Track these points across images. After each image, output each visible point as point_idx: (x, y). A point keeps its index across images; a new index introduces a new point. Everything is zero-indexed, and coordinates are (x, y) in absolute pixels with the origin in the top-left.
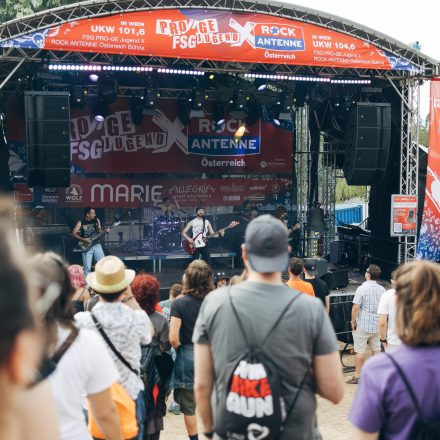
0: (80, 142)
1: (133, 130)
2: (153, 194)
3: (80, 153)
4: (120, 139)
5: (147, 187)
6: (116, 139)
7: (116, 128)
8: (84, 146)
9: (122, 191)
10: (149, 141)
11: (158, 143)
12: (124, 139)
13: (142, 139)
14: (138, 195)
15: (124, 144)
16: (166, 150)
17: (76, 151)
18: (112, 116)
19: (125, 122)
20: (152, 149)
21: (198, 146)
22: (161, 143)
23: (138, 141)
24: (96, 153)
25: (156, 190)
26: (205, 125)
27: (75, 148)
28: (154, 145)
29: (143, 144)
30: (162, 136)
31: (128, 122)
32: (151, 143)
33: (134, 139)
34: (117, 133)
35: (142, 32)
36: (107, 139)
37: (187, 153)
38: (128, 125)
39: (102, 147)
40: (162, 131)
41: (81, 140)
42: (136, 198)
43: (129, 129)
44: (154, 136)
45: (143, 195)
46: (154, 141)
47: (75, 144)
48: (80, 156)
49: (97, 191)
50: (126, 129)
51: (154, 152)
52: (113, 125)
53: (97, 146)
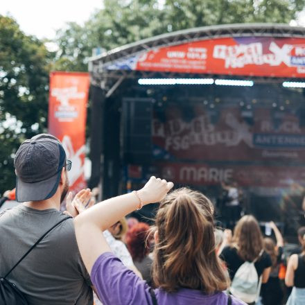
0: (174, 137)
5: (221, 171)
6: (199, 135)
7: (200, 128)
8: (177, 140)
9: (203, 173)
14: (215, 177)
15: (205, 139)
18: (197, 119)
19: (206, 124)
20: (225, 143)
23: (216, 138)
24: (185, 145)
28: (227, 140)
34: (200, 131)
35: (204, 56)
38: (208, 126)
42: (213, 179)
43: (209, 129)
44: (227, 133)
45: (218, 177)
48: (174, 147)
49: (185, 172)
52: (197, 125)
53: (186, 141)
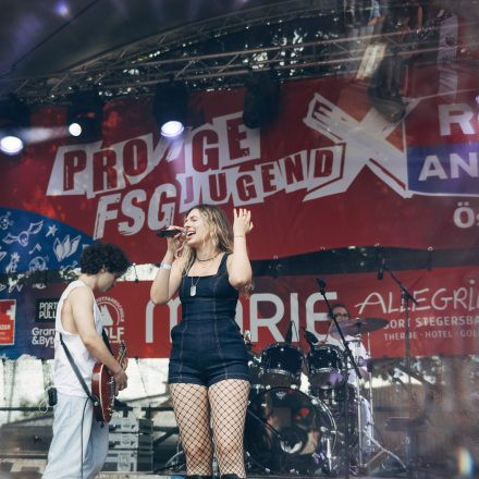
0: (124, 192)
2: (312, 318)
3: (122, 218)
4: (222, 178)
5: (294, 298)
6: (212, 178)
7: (213, 154)
8: (134, 201)
10: (294, 171)
11: (318, 174)
12: (232, 177)
14: (271, 323)
15: (232, 188)
16: (340, 187)
17: (113, 215)
18: (206, 127)
19: (235, 138)
20: (304, 192)
21: (440, 173)
22: (328, 171)
23: (267, 178)
24: (161, 216)
25: (318, 307)
26: (456, 119)
27: (111, 207)
28: (309, 181)
29: (280, 182)
30: (330, 156)
31: (243, 136)
32: (300, 178)
33: (257, 175)
34: (214, 164)
36: (190, 180)
37: (407, 194)
38: (243, 144)
39: (176, 200)
40: (332, 144)
41: (129, 187)
42: (263, 331)
43: (245, 152)
44: (307, 157)
46: (308, 171)
47: (114, 199)
48: (123, 227)
50: (236, 152)
52: (206, 146)
53: (164, 199)
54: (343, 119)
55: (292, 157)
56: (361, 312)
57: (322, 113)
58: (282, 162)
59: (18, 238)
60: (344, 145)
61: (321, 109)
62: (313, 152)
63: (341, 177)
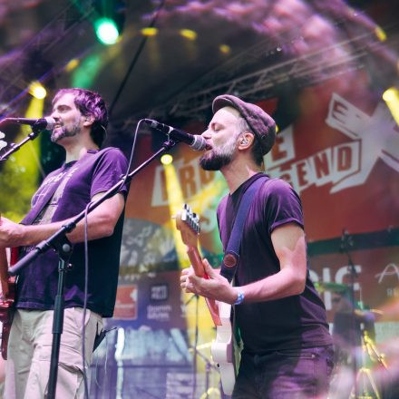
1: (291, 155)
5: (326, 272)
11: (341, 168)
13: (310, 166)
16: (359, 180)
20: (330, 185)
22: (348, 166)
23: (301, 174)
30: (349, 151)
32: (327, 173)
33: (293, 172)
40: (349, 140)
44: (331, 154)
51: (334, 190)
54: (358, 116)
55: (320, 155)
56: (380, 281)
57: (340, 112)
58: (312, 159)
59: (135, 240)
60: (360, 141)
61: (340, 108)
62: (336, 149)
63: (359, 170)
